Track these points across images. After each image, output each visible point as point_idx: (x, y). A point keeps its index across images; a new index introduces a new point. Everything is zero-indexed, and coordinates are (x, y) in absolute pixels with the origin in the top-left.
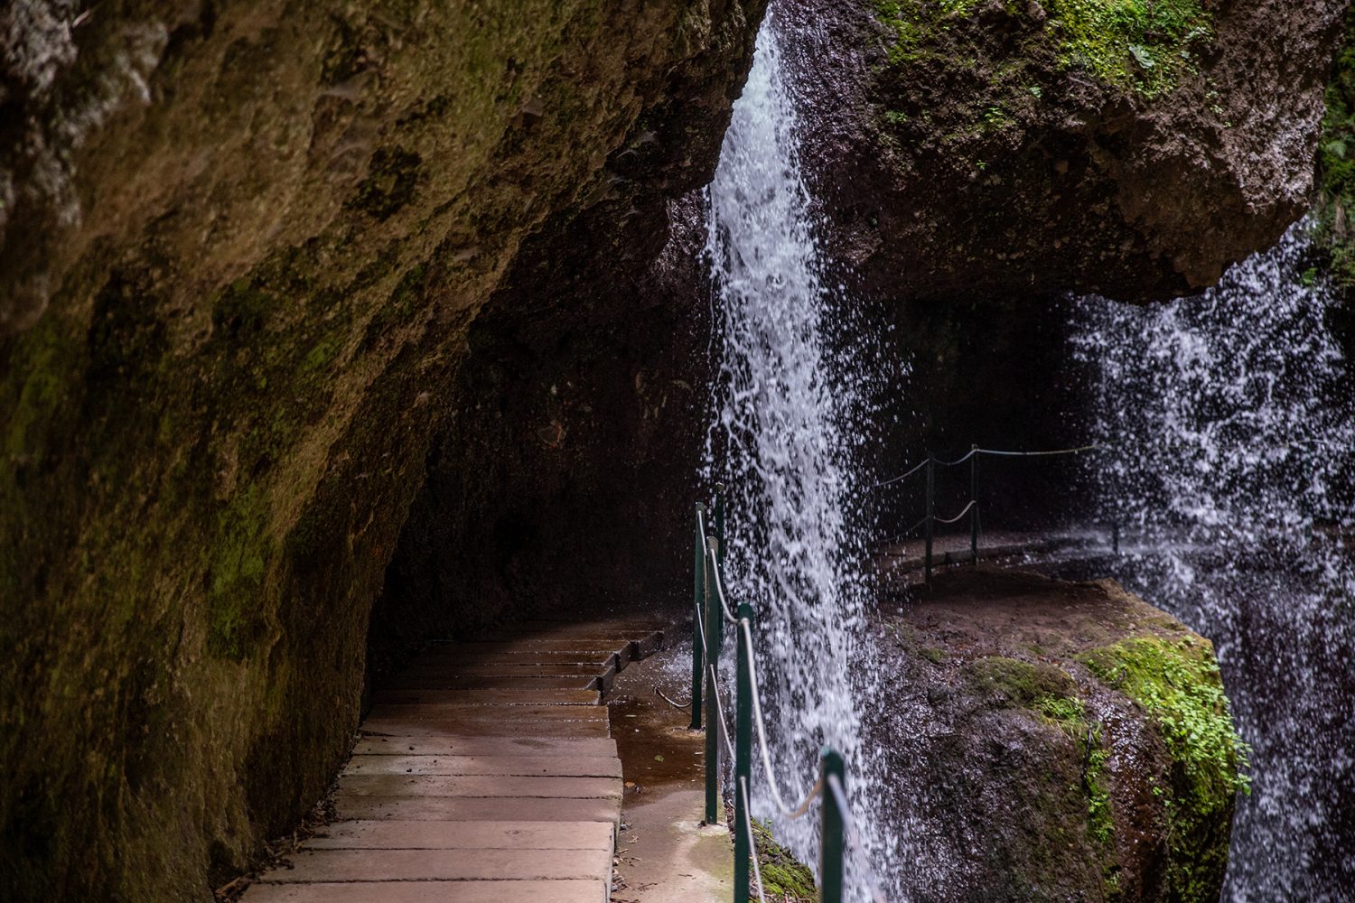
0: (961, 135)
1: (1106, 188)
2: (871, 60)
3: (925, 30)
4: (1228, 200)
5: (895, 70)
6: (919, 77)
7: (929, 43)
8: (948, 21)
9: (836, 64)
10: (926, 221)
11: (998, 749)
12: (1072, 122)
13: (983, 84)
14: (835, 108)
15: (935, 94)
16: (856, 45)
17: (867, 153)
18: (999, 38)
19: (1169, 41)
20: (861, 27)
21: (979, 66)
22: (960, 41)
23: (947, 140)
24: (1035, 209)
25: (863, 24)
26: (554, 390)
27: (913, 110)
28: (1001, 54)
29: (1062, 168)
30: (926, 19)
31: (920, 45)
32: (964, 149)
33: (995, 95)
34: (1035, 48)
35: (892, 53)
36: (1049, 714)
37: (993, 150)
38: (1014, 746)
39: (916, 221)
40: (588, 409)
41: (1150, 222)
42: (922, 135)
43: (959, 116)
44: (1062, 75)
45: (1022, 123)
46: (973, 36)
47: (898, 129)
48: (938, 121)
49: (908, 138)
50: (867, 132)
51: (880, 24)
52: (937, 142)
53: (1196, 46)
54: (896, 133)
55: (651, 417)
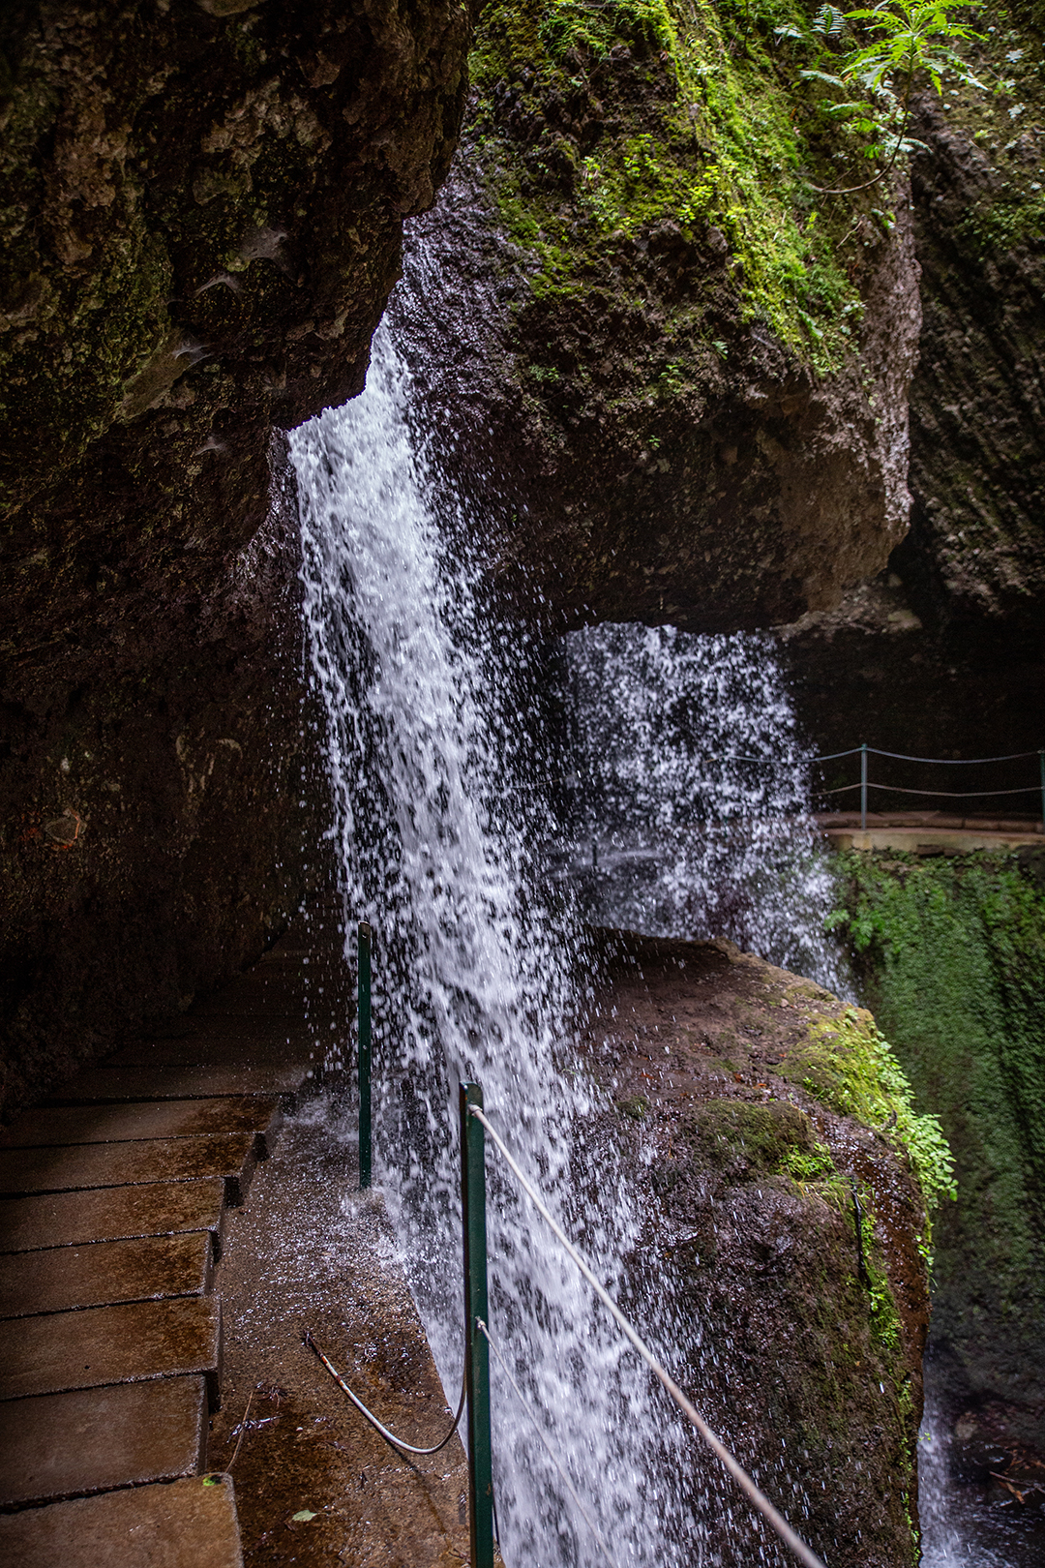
0: (629, 400)
1: (769, 488)
2: (506, 294)
3: (580, 255)
4: (872, 510)
5: (542, 306)
6: (576, 317)
7: (585, 272)
8: (610, 243)
9: (453, 301)
10: (580, 519)
11: (763, 1252)
12: (754, 393)
13: (655, 334)
14: (458, 360)
15: (596, 343)
16: (483, 274)
17: (507, 419)
18: (672, 273)
19: (828, 314)
20: (486, 253)
21: (649, 308)
22: (626, 272)
23: (611, 406)
24: (694, 510)
25: (490, 248)
26: (65, 765)
27: (567, 364)
28: (678, 293)
29: (731, 456)
30: (578, 241)
31: (574, 275)
32: (634, 419)
33: (671, 349)
34: (717, 290)
35: (536, 284)
36: (797, 1176)
37: (667, 420)
38: (784, 1244)
39: (566, 519)
40: (115, 787)
41: (806, 532)
42: (579, 399)
43: (626, 374)
44: (745, 329)
45: (704, 389)
46: (641, 267)
47: (547, 390)
48: (599, 381)
49: (560, 404)
50: (508, 391)
51: (515, 247)
52: (598, 409)
53: (851, 319)
54: (543, 396)
55: (197, 789)
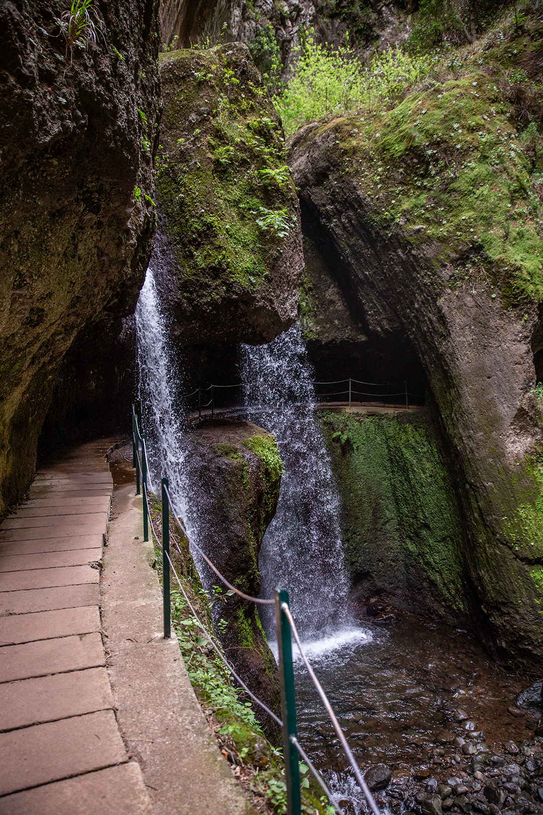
0: (204, 300)
1: (244, 315)
2: (179, 279)
3: (194, 271)
4: (276, 318)
5: (186, 282)
6: (193, 284)
7: (195, 275)
8: (200, 269)
9: (169, 280)
10: (196, 323)
11: (219, 468)
12: (234, 296)
13: (210, 286)
14: (169, 292)
15: (197, 288)
16: (175, 275)
17: (178, 305)
18: (214, 274)
19: (259, 275)
20: (176, 270)
21: (209, 281)
22: (203, 274)
23: (201, 301)
24: (226, 320)
25: (177, 269)
26: (91, 372)
27: (191, 293)
28: (215, 278)
29: (232, 309)
30: (194, 268)
31: (193, 275)
32: (205, 304)
33: (214, 289)
34: (224, 276)
35: (185, 277)
36: (232, 458)
37: (213, 303)
38: (223, 467)
39: (193, 323)
40: (102, 378)
41: (256, 324)
42: (194, 300)
43: (204, 294)
44: (231, 284)
45: (221, 297)
46: (207, 273)
47: (187, 298)
48: (198, 296)
49: (190, 300)
50: (179, 299)
51: (181, 269)
52: (198, 302)
53: (266, 277)
54: (187, 299)
55: (120, 379)
